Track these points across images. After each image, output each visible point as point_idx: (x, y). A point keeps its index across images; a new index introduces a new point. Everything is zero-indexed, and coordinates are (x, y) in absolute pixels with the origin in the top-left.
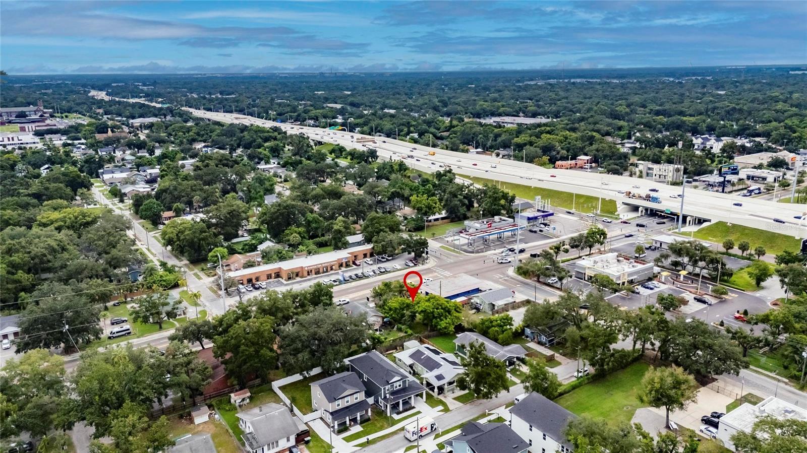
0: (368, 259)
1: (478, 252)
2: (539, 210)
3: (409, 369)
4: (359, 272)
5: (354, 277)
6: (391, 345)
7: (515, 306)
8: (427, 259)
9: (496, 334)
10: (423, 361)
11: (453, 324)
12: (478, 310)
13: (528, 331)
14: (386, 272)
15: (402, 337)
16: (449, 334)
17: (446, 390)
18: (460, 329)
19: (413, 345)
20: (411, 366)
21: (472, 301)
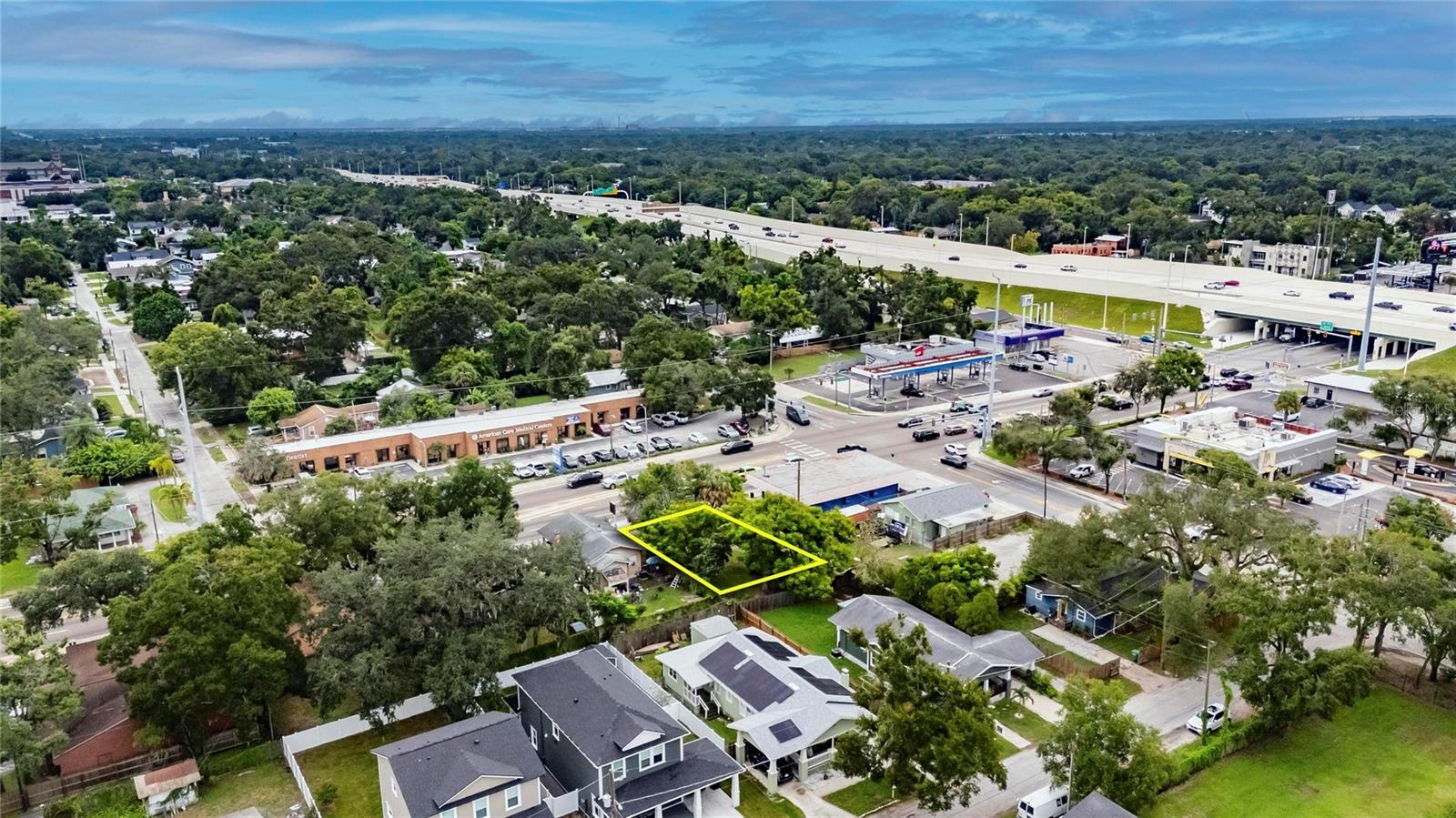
0: (632, 423)
1: (892, 409)
2: (1028, 326)
3: (697, 701)
4: (605, 448)
5: (591, 459)
6: (654, 629)
7: (992, 529)
8: (771, 422)
9: (950, 600)
10: (739, 678)
11: (829, 573)
12: (896, 538)
13: (1035, 595)
14: (670, 448)
15: (688, 607)
16: (817, 599)
17: (803, 770)
18: (849, 586)
19: (715, 630)
20: (704, 692)
21: (881, 515)
